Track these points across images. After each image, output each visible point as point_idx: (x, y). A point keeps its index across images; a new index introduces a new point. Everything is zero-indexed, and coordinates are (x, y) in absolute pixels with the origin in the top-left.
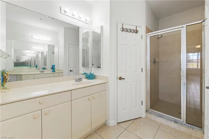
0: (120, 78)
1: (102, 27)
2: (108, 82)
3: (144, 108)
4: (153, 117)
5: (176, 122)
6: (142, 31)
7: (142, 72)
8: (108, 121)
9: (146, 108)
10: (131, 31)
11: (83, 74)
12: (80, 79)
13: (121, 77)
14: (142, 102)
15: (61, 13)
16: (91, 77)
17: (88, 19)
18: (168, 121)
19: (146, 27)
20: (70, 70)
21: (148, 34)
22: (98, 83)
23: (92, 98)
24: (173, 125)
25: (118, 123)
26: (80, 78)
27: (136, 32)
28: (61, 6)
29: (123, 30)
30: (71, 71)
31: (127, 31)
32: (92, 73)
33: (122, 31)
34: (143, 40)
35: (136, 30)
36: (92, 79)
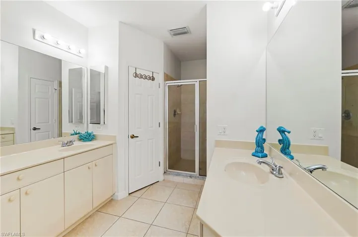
0: (133, 137)
1: (106, 68)
2: (115, 143)
3: (161, 169)
4: (171, 178)
5: (191, 177)
6: (160, 78)
7: (159, 126)
8: (116, 194)
9: (164, 168)
10: (146, 78)
11: (72, 135)
12: (71, 142)
13: (133, 135)
14: (160, 162)
15: (34, 39)
16: (88, 137)
17: (83, 51)
18: (185, 178)
19: (165, 73)
20: (32, 128)
21: (166, 82)
22: (101, 146)
23: (94, 165)
24: (188, 180)
25: (129, 194)
26: (69, 140)
27: (153, 79)
28: (35, 28)
29: (136, 75)
30: (35, 129)
31: (141, 77)
32: (90, 131)
33: (135, 77)
34: (161, 90)
35: (153, 77)
36: (91, 141)
